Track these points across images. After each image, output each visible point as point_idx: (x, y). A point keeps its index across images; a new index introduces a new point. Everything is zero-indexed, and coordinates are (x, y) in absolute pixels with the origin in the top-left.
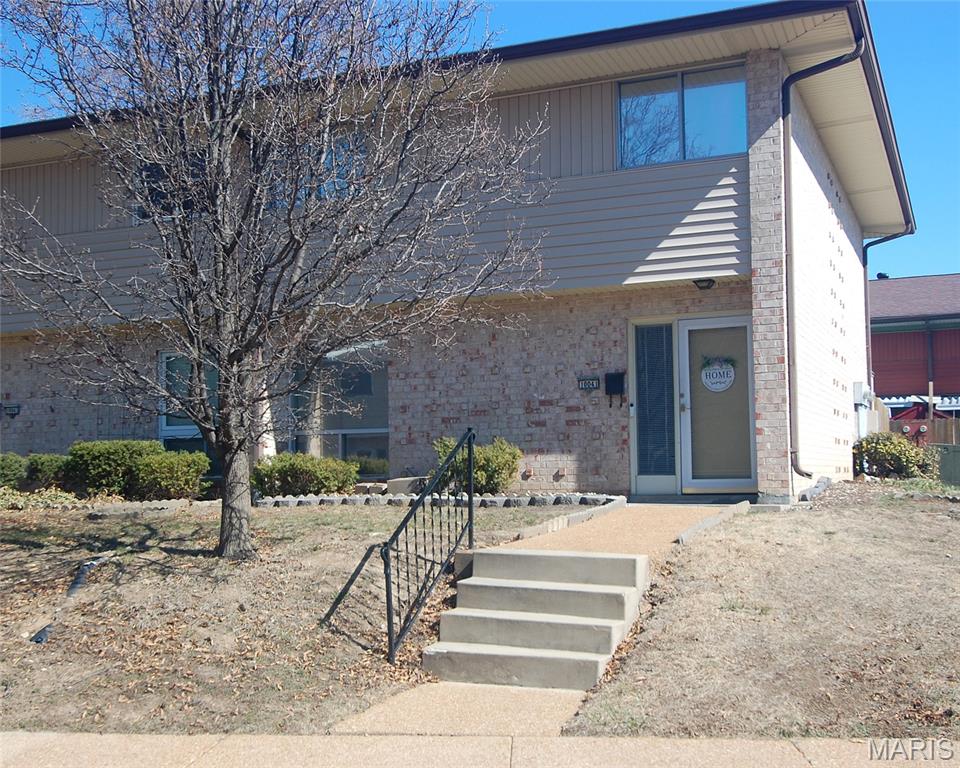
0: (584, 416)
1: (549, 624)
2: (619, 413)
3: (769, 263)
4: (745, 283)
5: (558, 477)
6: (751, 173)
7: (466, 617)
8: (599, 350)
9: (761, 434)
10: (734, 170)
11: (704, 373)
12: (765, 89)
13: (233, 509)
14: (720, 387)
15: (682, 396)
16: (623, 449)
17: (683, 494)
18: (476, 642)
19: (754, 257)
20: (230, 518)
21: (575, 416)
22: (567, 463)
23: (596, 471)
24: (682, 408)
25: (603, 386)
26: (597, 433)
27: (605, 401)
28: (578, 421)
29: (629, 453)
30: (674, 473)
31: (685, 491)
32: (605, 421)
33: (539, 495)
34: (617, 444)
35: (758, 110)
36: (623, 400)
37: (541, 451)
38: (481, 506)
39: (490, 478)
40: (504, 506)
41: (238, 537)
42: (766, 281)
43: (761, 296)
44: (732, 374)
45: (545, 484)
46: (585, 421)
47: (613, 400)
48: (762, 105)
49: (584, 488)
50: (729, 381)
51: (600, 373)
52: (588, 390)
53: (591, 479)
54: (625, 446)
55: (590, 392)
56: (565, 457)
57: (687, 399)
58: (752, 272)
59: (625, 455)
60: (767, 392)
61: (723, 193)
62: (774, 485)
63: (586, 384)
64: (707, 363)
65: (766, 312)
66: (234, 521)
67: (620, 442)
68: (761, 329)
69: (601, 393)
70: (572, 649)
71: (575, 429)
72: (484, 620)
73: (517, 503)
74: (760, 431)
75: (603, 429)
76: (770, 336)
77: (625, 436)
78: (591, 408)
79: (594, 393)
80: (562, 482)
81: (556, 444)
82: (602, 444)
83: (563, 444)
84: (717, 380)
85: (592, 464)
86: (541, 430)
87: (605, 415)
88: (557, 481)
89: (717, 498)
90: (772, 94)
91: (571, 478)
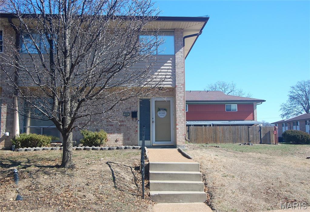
0: (125, 123)
1: (185, 184)
2: (135, 123)
3: (180, 84)
4: (173, 89)
5: (116, 141)
6: (176, 60)
7: (158, 183)
8: (130, 105)
9: (177, 129)
10: (171, 59)
11: (158, 113)
12: (180, 39)
13: (68, 151)
14: (163, 117)
15: (153, 119)
16: (136, 133)
17: (152, 146)
18: (162, 190)
19: (177, 82)
20: (68, 154)
21: (122, 123)
22: (120, 137)
23: (128, 139)
24: (153, 122)
25: (131, 115)
26: (128, 128)
27: (131, 120)
28: (123, 125)
29: (138, 134)
30: (150, 140)
31: (153, 145)
32: (131, 125)
33: (111, 146)
34: (134, 132)
35: (178, 44)
36: (136, 119)
37: (111, 133)
38: (101, 150)
39: (101, 141)
40: (108, 150)
41: (70, 160)
42: (180, 89)
43: (178, 93)
44: (166, 113)
45: (112, 143)
46: (125, 125)
47: (134, 119)
48: (179, 43)
49: (125, 144)
50: (165, 115)
51: (130, 111)
52: (126, 116)
53: (127, 142)
54: (137, 132)
55: (127, 117)
56: (119, 135)
57: (154, 120)
58: (176, 86)
59: (137, 135)
60: (179, 118)
61: (168, 65)
62: (181, 143)
63: (126, 115)
64: (159, 110)
65: (180, 97)
66: (69, 155)
67: (135, 131)
68: (178, 101)
69: (130, 117)
70: (192, 190)
71: (122, 127)
72: (165, 184)
73: (113, 149)
74: (178, 129)
75: (131, 127)
76: (180, 103)
77: (137, 130)
78: (127, 121)
79: (128, 117)
80: (118, 142)
81: (116, 131)
82: (130, 132)
83: (118, 131)
84: (162, 115)
85: (127, 137)
86: (112, 127)
87: (131, 123)
88: (116, 142)
89: (163, 147)
90: (181, 40)
91: (121, 141)
